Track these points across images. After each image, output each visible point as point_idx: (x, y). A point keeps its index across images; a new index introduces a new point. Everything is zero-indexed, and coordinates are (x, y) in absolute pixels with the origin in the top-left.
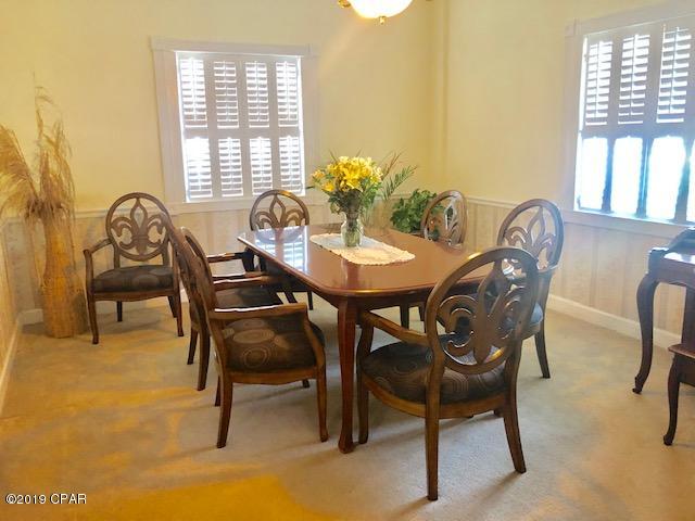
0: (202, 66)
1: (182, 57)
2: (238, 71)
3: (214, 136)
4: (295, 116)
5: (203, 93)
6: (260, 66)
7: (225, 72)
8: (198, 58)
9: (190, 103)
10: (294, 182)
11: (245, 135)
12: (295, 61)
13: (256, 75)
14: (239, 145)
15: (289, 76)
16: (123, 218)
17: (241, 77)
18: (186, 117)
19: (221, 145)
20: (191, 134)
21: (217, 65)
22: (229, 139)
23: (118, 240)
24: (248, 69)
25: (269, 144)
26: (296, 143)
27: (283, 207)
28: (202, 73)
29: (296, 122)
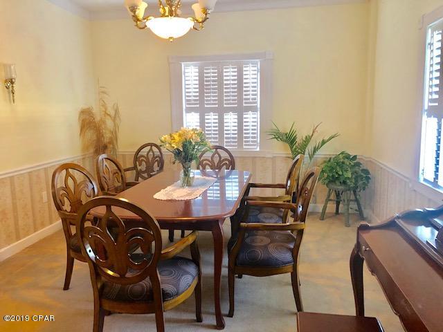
0: (197, 70)
1: (186, 66)
2: (218, 72)
3: (203, 112)
4: (255, 99)
5: (197, 86)
6: (233, 68)
7: (211, 73)
8: (195, 66)
9: (190, 92)
10: (252, 142)
11: (221, 111)
12: (257, 64)
13: (230, 73)
14: (217, 117)
15: (252, 74)
16: (143, 156)
17: (220, 75)
18: (187, 100)
19: (206, 117)
20: (189, 110)
21: (207, 69)
22: (212, 113)
23: (139, 168)
24: (224, 70)
25: (236, 117)
26: (255, 116)
27: (220, 157)
28: (197, 74)
29: (256, 103)
